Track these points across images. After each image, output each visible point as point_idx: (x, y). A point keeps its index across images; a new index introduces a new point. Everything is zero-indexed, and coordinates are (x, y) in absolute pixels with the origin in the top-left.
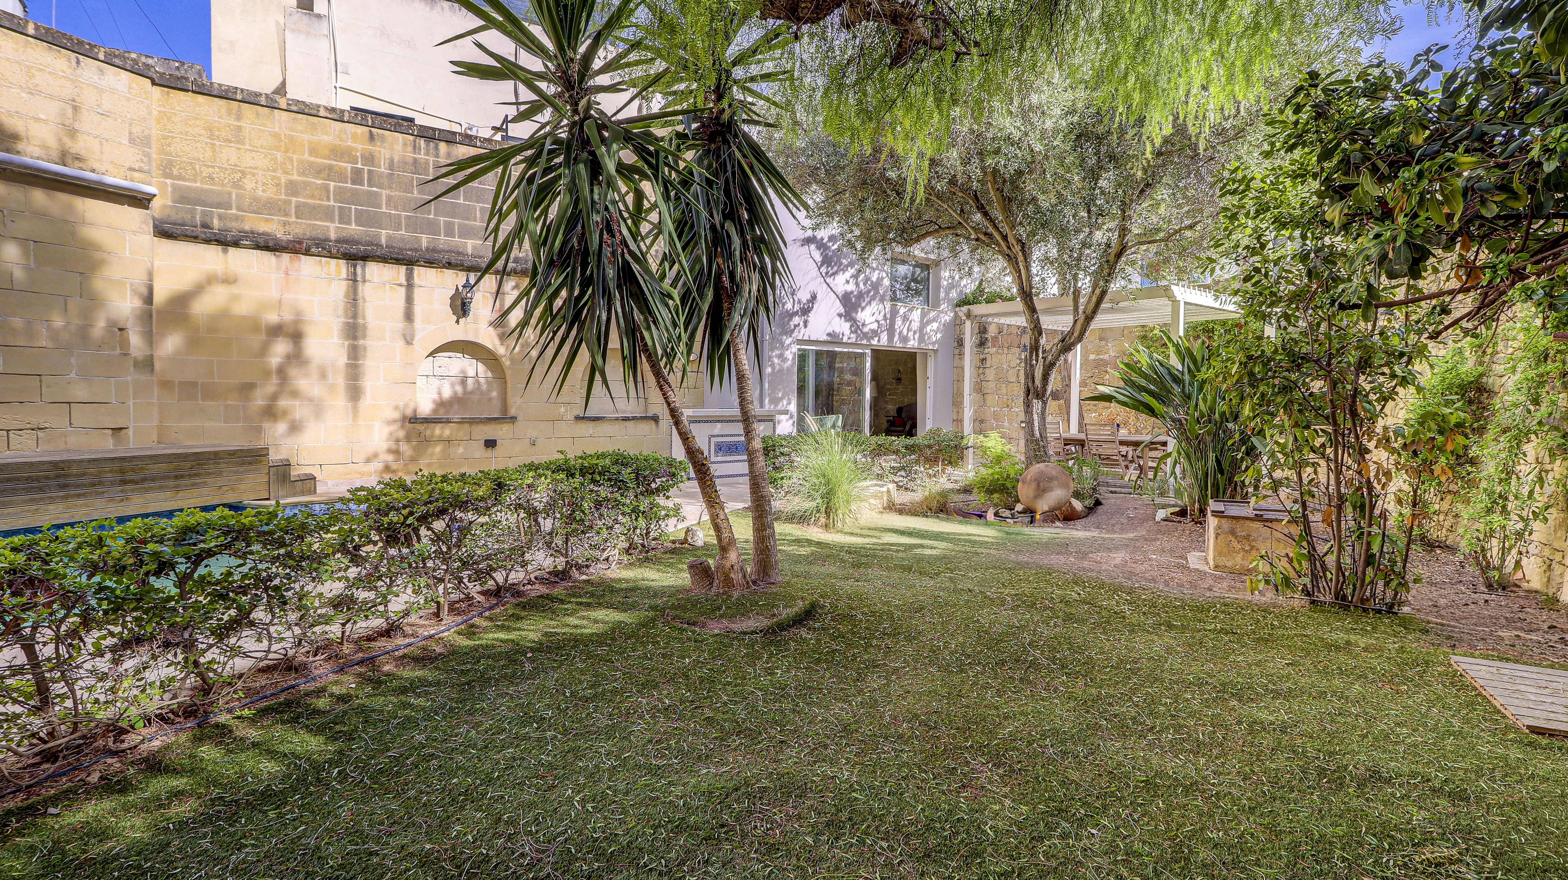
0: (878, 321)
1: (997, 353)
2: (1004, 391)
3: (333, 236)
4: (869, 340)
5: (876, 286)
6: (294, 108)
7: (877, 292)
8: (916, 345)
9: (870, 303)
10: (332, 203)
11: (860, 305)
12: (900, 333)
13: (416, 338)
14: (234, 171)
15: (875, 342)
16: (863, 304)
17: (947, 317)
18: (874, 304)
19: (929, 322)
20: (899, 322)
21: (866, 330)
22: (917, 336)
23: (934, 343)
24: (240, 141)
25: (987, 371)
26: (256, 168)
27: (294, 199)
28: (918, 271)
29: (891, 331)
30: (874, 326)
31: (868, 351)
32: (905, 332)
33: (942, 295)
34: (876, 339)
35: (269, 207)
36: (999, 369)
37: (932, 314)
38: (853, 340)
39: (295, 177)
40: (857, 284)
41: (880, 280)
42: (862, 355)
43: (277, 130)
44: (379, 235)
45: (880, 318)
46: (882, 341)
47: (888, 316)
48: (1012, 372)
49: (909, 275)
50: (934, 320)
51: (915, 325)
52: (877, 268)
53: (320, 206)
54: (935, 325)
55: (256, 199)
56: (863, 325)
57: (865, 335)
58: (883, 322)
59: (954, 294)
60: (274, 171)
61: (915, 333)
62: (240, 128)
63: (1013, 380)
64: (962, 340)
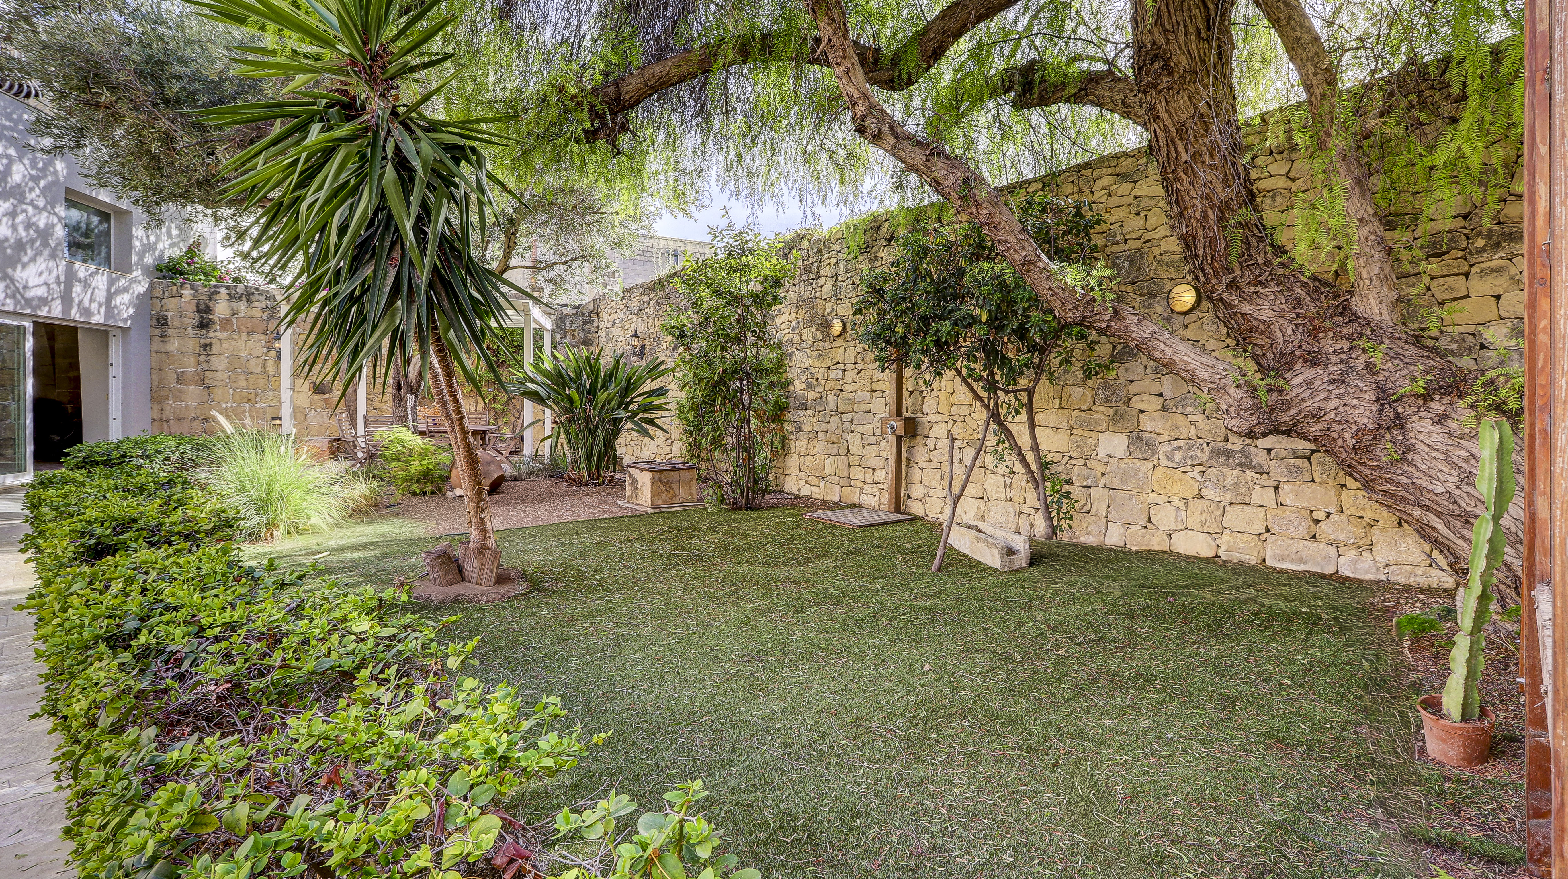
0: (47, 284)
1: (229, 338)
2: (243, 383)
4: (34, 309)
5: (45, 234)
7: (45, 244)
8: (102, 321)
9: (33, 259)
11: (19, 260)
12: (80, 302)
15: (44, 312)
16: (25, 259)
17: (141, 288)
18: (40, 260)
19: (118, 292)
20: (77, 289)
21: (30, 294)
22: (103, 310)
23: (125, 320)
25: (212, 359)
28: (95, 220)
29: (67, 299)
30: (41, 292)
31: (28, 324)
32: (86, 303)
33: (134, 258)
34: (46, 309)
36: (234, 359)
37: (122, 282)
38: (11, 308)
40: (14, 228)
41: (51, 227)
42: (20, 329)
45: (52, 280)
46: (55, 311)
47: (62, 279)
48: (253, 362)
49: (83, 226)
50: (126, 290)
51: (101, 295)
52: (44, 209)
54: (126, 297)
56: (25, 287)
57: (29, 302)
58: (54, 286)
59: (149, 259)
61: (100, 305)
63: (259, 370)
64: (165, 318)
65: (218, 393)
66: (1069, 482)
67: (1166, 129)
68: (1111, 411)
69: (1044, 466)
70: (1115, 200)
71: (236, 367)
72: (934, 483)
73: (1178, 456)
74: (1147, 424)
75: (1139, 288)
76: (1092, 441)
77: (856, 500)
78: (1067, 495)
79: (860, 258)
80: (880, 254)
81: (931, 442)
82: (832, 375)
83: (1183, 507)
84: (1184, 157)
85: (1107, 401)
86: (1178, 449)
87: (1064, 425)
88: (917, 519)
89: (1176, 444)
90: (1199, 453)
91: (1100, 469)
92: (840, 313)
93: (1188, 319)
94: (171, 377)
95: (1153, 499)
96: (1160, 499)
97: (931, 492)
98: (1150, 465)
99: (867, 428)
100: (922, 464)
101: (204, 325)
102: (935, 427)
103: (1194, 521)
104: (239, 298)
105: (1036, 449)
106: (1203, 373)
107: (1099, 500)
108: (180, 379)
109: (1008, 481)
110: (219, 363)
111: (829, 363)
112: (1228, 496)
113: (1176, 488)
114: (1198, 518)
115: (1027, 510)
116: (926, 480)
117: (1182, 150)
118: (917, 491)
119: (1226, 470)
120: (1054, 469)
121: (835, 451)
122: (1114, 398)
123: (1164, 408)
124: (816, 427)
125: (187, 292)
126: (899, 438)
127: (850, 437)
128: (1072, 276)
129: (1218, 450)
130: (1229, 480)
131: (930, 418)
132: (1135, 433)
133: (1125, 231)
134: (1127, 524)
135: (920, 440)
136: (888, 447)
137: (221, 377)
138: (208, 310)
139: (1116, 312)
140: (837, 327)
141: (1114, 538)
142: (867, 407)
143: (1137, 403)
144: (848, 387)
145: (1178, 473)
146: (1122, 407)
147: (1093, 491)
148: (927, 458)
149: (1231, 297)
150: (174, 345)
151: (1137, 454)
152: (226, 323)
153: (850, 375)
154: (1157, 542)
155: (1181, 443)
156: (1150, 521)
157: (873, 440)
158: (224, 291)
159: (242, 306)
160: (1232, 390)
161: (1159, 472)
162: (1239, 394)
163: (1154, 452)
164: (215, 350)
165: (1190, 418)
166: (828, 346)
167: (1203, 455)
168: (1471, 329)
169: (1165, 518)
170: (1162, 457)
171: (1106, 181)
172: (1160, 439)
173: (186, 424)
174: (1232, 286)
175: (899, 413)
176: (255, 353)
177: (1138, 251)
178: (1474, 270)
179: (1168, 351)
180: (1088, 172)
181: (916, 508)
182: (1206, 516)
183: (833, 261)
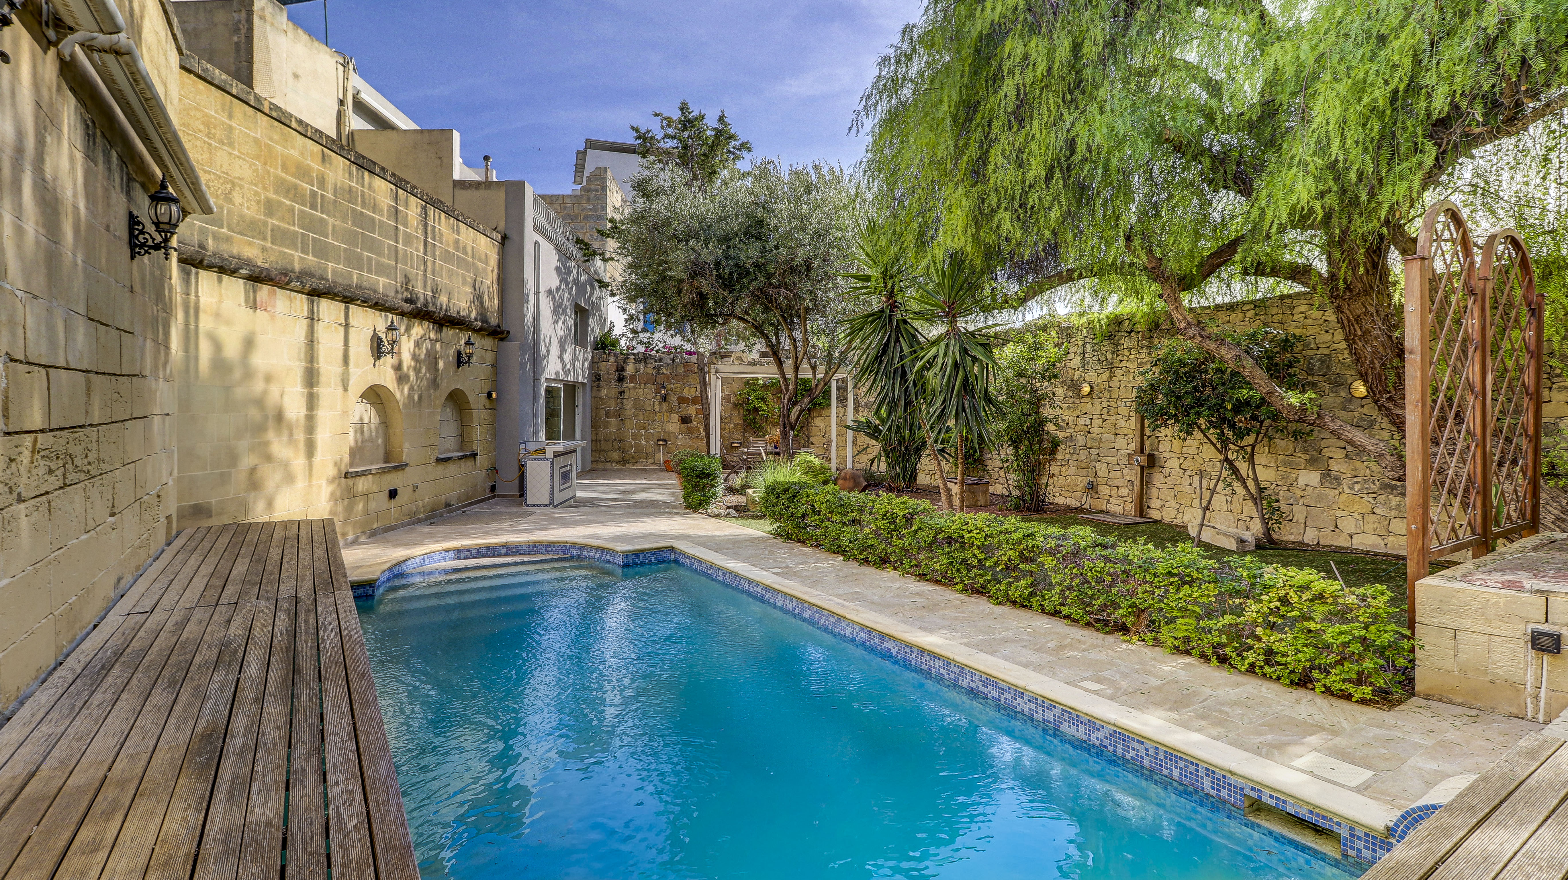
1: (634, 387)
2: (641, 417)
3: (297, 267)
5: (570, 331)
6: (274, 114)
7: (570, 337)
10: (296, 229)
13: (351, 383)
14: (226, 181)
16: (566, 347)
17: (590, 357)
18: (569, 347)
21: (567, 368)
24: (231, 145)
25: (625, 401)
26: (242, 179)
27: (270, 220)
30: (569, 366)
33: (589, 339)
34: (569, 376)
35: (253, 229)
36: (637, 401)
38: (563, 378)
39: (272, 196)
41: (571, 326)
43: (259, 136)
44: (325, 269)
45: (571, 358)
50: (586, 359)
52: (570, 316)
53: (288, 231)
55: (242, 217)
56: (566, 364)
58: (572, 362)
60: (256, 185)
62: (231, 127)
63: (650, 408)
64: (599, 375)
65: (628, 422)
66: (1277, 501)
67: (1348, 318)
68: (1308, 457)
69: (1261, 490)
70: (1309, 321)
71: (638, 405)
72: (1169, 499)
73: (1357, 487)
74: (1335, 466)
75: (1329, 379)
76: (1294, 476)
77: (1104, 508)
78: (1278, 509)
79: (1105, 343)
80: (1122, 342)
81: (1166, 471)
82: (1081, 421)
83: (1360, 518)
84: (1359, 333)
85: (1305, 450)
86: (1357, 483)
87: (1272, 464)
88: (1157, 522)
89: (1355, 479)
90: (1372, 486)
91: (1300, 493)
92: (1087, 379)
93: (1364, 402)
94: (603, 413)
95: (1338, 513)
96: (1343, 514)
97: (1167, 504)
98: (1337, 492)
99: (1112, 459)
100: (1159, 486)
101: (621, 379)
102: (1169, 461)
103: (1369, 527)
104: (640, 362)
105: (1256, 480)
106: (1370, 448)
107: (1299, 512)
108: (607, 414)
109: (1229, 499)
110: (628, 404)
111: (1079, 413)
112: (1393, 512)
113: (1356, 507)
114: (1372, 526)
115: (1243, 518)
116: (1162, 496)
117: (1358, 329)
118: (1155, 503)
119: (1391, 496)
120: (1267, 492)
121: (1085, 474)
122: (1310, 449)
123: (1347, 457)
124: (1068, 456)
125: (612, 359)
126: (1142, 468)
127: (1097, 464)
128: (1294, 399)
129: (1386, 484)
130: (1393, 503)
131: (1165, 454)
132: (1326, 471)
133: (1317, 341)
134: (1319, 529)
135: (1157, 469)
136: (1132, 474)
137: (629, 413)
138: (623, 369)
139: (1319, 416)
140: (1086, 389)
141: (1310, 537)
142: (1112, 445)
143: (1327, 453)
144: (1095, 431)
145: (1358, 498)
146: (1316, 454)
147: (1294, 507)
148: (1163, 480)
149: (1390, 405)
150: (604, 392)
151: (1327, 485)
152: (633, 378)
153: (1097, 423)
154: (1341, 541)
155: (1359, 479)
156: (1336, 527)
157: (1117, 467)
158: (631, 357)
159: (642, 366)
160: (1388, 457)
161: (1343, 497)
162: (1392, 459)
163: (1340, 484)
164: (626, 395)
165: (1366, 464)
166: (1077, 401)
167: (1375, 487)
168: (1552, 421)
169: (1348, 525)
170: (1345, 488)
171: (1303, 308)
172: (1344, 476)
173: (610, 443)
174: (1390, 399)
175: (1142, 451)
176: (649, 397)
177: (1328, 356)
178: (1554, 386)
179: (1350, 436)
180: (1289, 301)
181: (1155, 515)
182: (1377, 525)
183: (1080, 343)
